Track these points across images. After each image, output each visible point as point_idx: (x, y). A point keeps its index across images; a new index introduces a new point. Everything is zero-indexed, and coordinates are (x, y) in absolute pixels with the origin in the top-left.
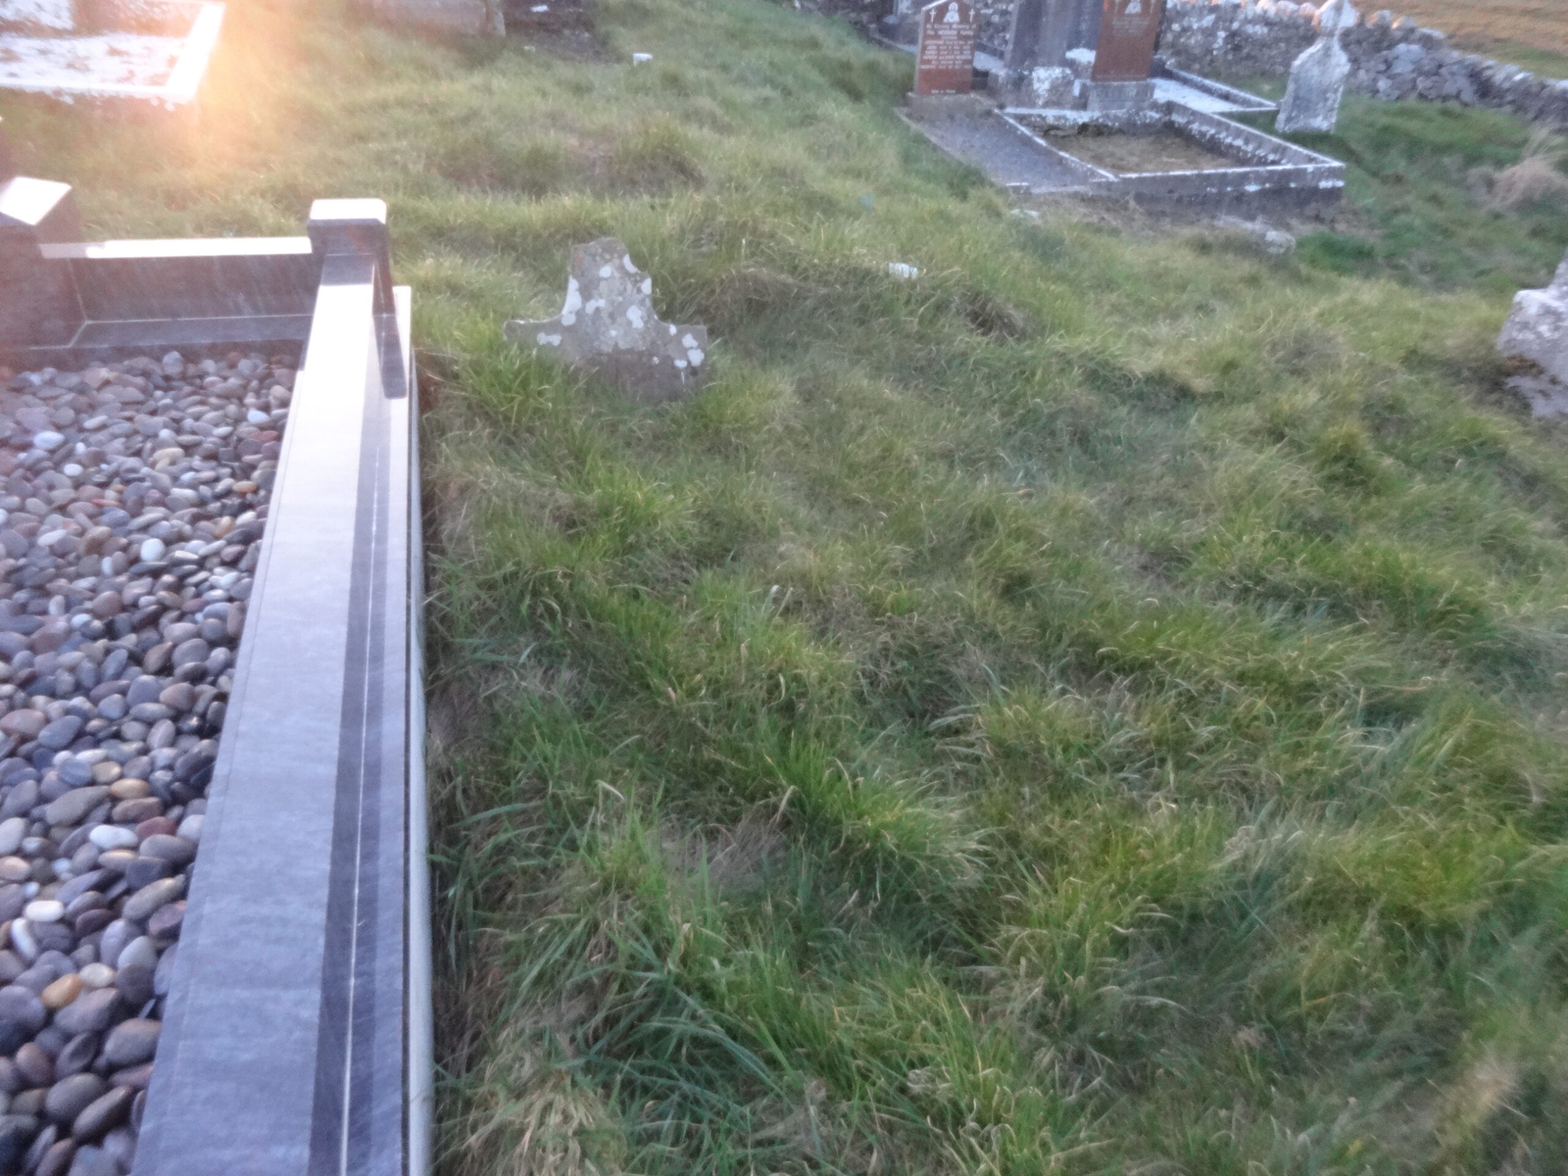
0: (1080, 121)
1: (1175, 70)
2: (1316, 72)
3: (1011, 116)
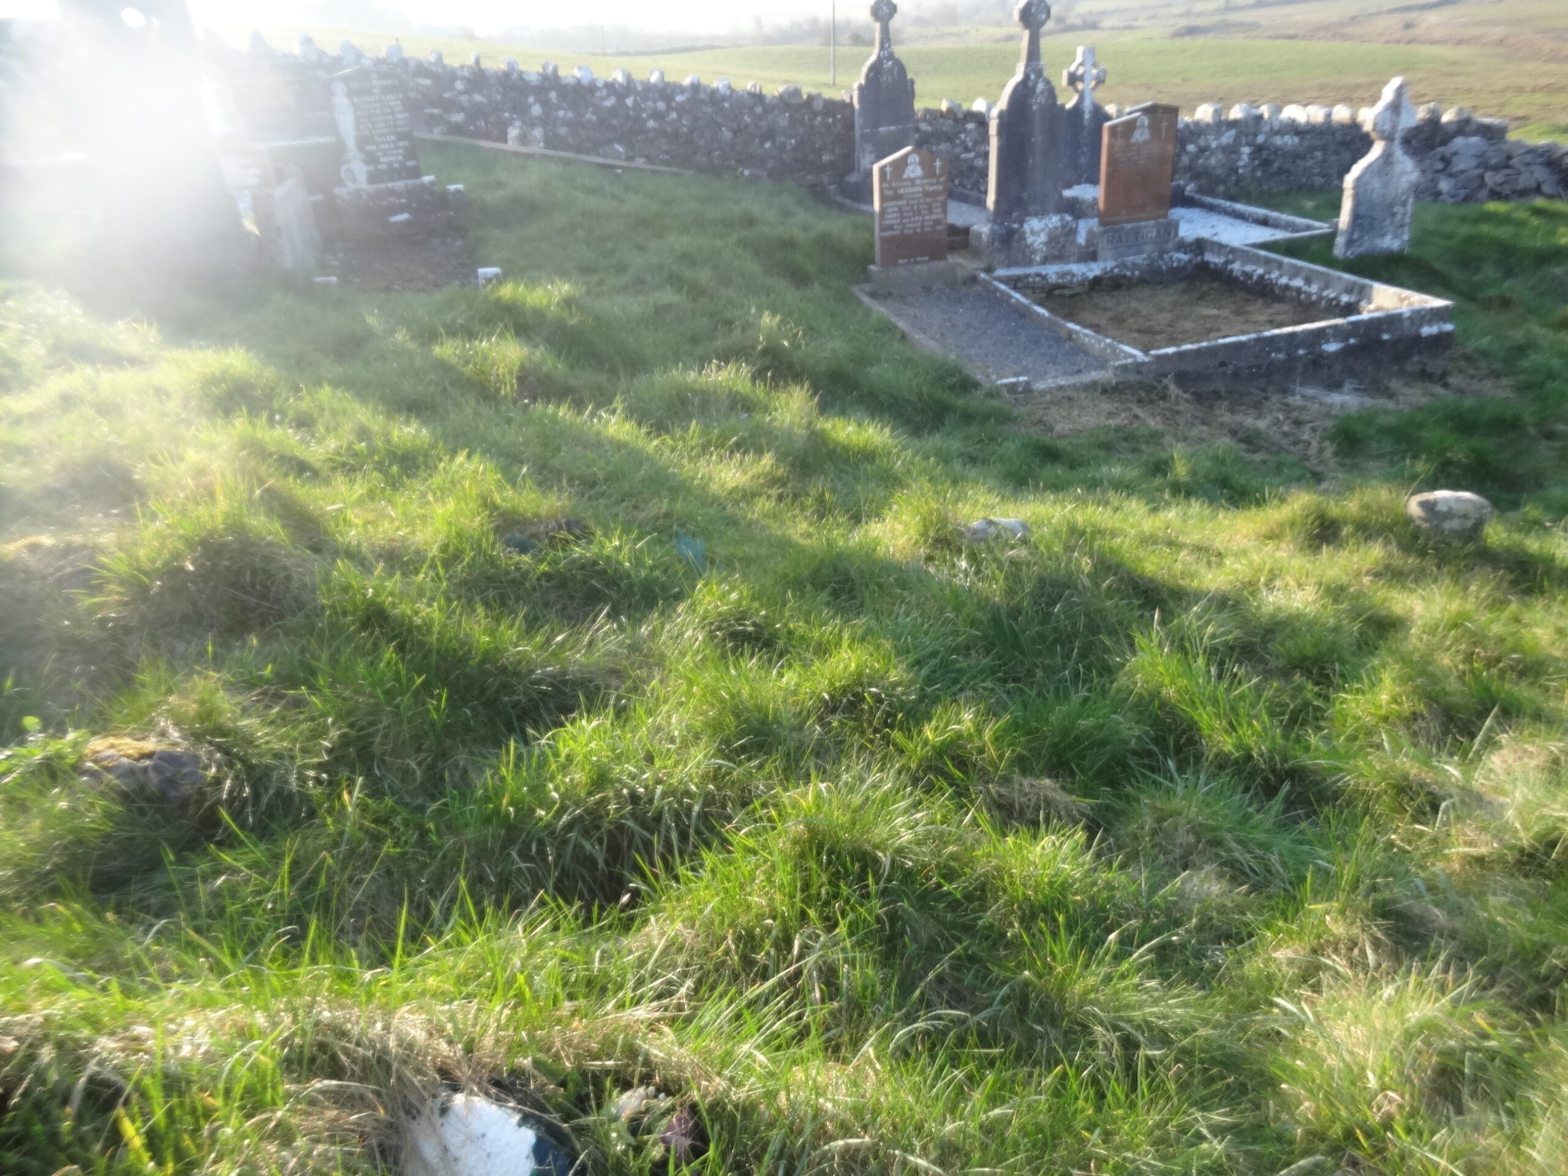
0: (1091, 275)
1: (1197, 196)
2: (1376, 184)
3: (1001, 280)
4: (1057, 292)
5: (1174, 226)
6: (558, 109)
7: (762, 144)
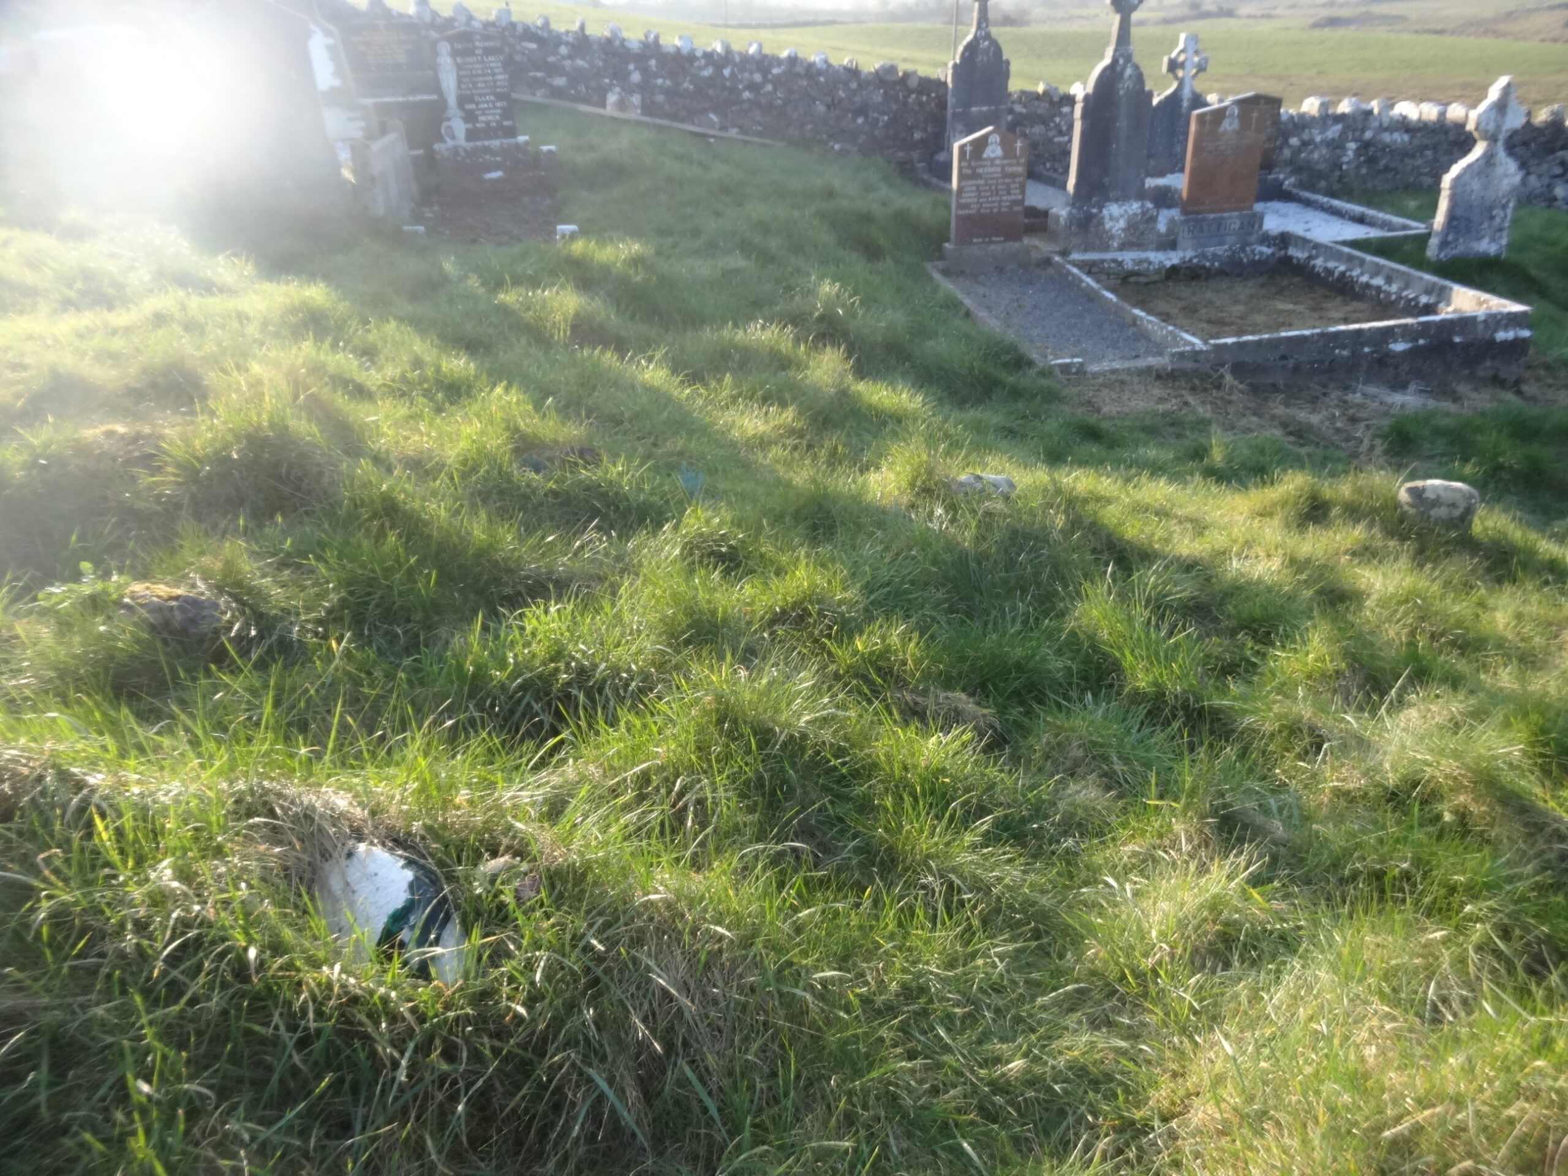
0: (1168, 264)
1: (1295, 191)
2: (1476, 185)
3: (1074, 264)
4: (1132, 279)
5: (1260, 218)
6: (656, 76)
7: (854, 119)
